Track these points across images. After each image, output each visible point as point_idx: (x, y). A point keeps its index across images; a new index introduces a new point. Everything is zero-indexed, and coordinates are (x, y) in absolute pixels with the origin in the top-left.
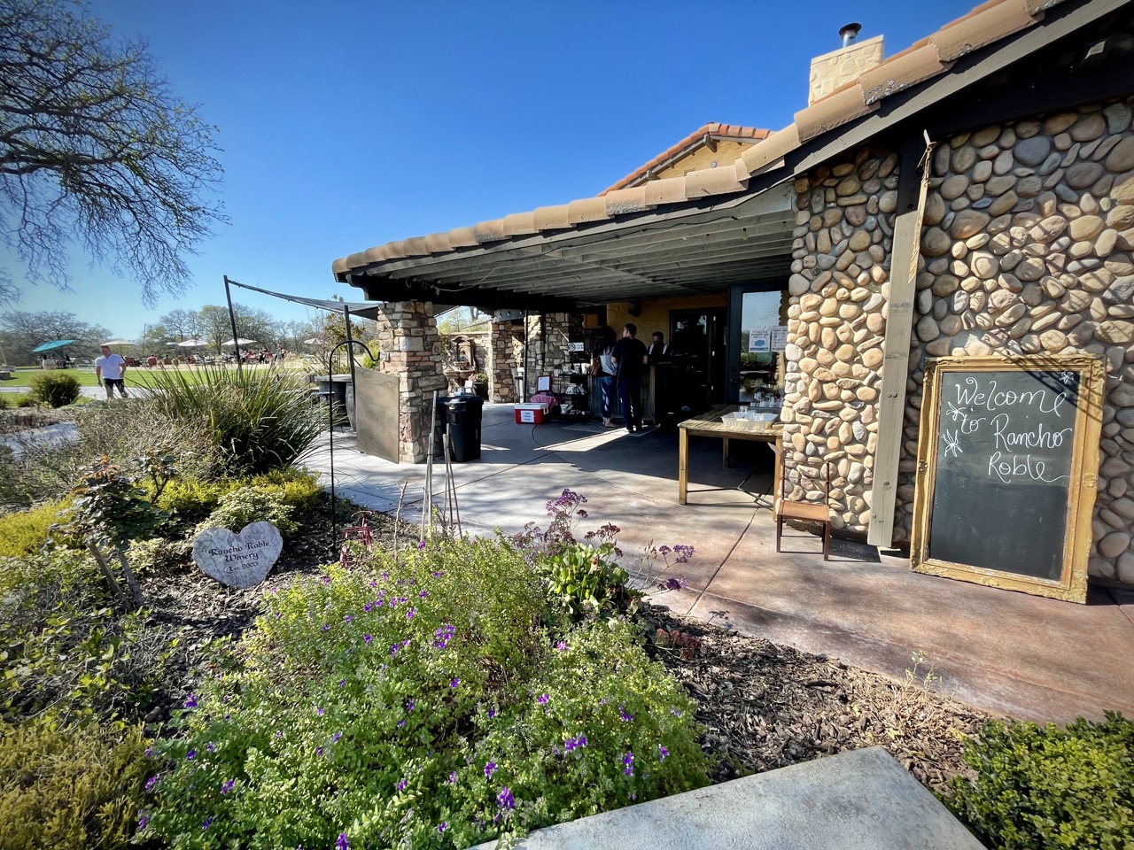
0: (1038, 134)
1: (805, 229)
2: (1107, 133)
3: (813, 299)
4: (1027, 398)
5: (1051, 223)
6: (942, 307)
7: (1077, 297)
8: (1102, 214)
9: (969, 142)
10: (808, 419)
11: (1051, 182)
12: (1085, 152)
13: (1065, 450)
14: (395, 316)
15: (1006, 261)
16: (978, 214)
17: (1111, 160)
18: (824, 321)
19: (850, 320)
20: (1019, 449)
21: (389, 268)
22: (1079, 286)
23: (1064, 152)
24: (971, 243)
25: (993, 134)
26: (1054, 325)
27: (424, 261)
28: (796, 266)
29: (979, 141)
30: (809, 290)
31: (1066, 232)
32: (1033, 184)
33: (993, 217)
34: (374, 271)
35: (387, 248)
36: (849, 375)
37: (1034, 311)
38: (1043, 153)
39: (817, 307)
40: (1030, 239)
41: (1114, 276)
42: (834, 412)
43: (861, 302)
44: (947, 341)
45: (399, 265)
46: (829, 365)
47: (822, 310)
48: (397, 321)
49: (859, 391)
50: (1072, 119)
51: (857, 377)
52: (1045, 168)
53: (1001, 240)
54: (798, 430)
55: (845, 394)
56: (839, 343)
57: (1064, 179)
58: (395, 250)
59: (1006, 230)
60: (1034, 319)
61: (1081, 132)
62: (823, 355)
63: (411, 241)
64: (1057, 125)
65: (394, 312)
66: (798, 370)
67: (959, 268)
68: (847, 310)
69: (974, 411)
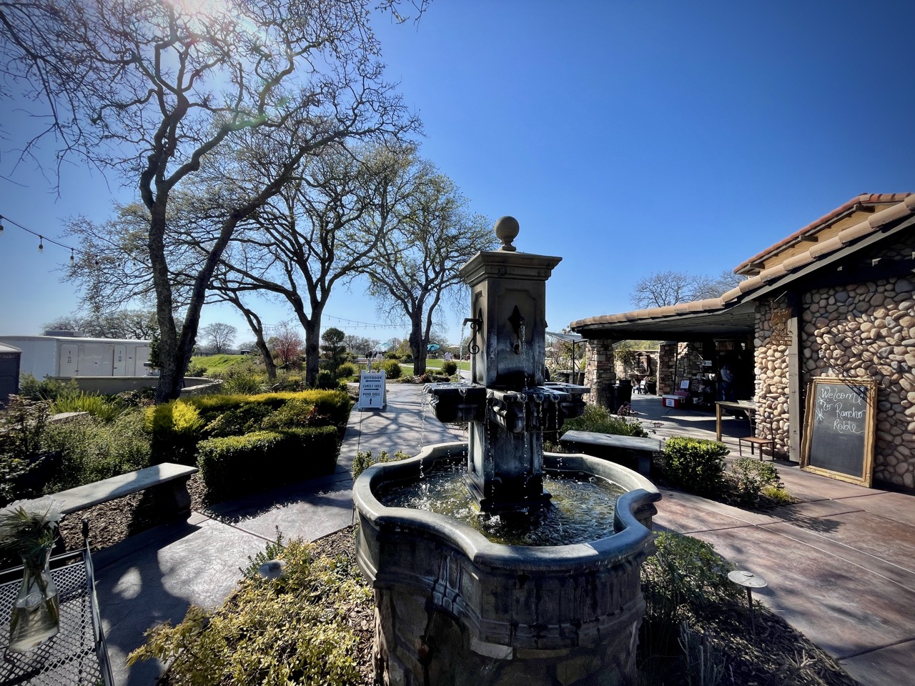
0: (843, 290)
1: (759, 321)
2: (868, 292)
3: (763, 349)
4: (849, 396)
5: (851, 325)
6: (815, 356)
7: (866, 355)
8: (872, 322)
9: (818, 292)
10: (764, 401)
11: (851, 308)
12: (862, 298)
13: (863, 420)
14: (595, 346)
15: (837, 339)
16: (824, 319)
17: (872, 302)
18: (769, 358)
19: (780, 358)
20: (846, 418)
21: (592, 327)
22: (867, 351)
23: (854, 298)
24: (822, 330)
25: (825, 291)
26: (859, 366)
27: (606, 325)
28: (757, 335)
29: (822, 292)
30: (762, 346)
31: (859, 329)
32: (843, 309)
33: (830, 321)
34: (586, 328)
35: (591, 319)
36: (781, 382)
37: (851, 360)
38: (845, 299)
39: (765, 353)
40: (846, 331)
41: (880, 347)
42: (776, 398)
43: (783, 352)
44: (818, 371)
45: (596, 326)
46: (773, 378)
47: (768, 354)
48: (594, 348)
49: (786, 389)
50: (855, 286)
51: (784, 384)
52: (847, 304)
53: (834, 330)
54: (761, 406)
55: (780, 391)
56: (776, 369)
57: (855, 308)
58: (594, 320)
59: (836, 326)
60: (852, 363)
61: (859, 291)
62: (770, 373)
63: (601, 317)
64: (850, 288)
65: (593, 344)
66: (760, 379)
67: (819, 341)
68: (778, 355)
69: (829, 401)
